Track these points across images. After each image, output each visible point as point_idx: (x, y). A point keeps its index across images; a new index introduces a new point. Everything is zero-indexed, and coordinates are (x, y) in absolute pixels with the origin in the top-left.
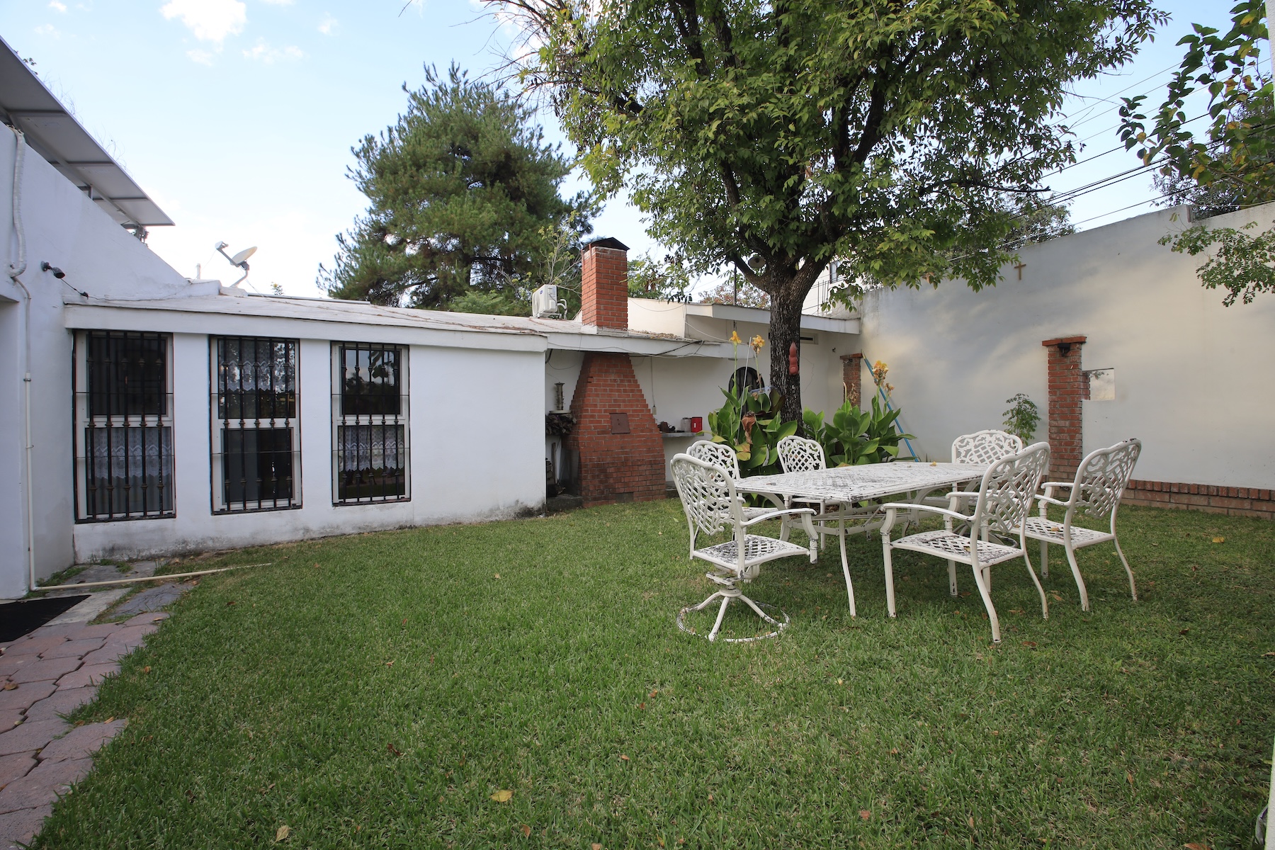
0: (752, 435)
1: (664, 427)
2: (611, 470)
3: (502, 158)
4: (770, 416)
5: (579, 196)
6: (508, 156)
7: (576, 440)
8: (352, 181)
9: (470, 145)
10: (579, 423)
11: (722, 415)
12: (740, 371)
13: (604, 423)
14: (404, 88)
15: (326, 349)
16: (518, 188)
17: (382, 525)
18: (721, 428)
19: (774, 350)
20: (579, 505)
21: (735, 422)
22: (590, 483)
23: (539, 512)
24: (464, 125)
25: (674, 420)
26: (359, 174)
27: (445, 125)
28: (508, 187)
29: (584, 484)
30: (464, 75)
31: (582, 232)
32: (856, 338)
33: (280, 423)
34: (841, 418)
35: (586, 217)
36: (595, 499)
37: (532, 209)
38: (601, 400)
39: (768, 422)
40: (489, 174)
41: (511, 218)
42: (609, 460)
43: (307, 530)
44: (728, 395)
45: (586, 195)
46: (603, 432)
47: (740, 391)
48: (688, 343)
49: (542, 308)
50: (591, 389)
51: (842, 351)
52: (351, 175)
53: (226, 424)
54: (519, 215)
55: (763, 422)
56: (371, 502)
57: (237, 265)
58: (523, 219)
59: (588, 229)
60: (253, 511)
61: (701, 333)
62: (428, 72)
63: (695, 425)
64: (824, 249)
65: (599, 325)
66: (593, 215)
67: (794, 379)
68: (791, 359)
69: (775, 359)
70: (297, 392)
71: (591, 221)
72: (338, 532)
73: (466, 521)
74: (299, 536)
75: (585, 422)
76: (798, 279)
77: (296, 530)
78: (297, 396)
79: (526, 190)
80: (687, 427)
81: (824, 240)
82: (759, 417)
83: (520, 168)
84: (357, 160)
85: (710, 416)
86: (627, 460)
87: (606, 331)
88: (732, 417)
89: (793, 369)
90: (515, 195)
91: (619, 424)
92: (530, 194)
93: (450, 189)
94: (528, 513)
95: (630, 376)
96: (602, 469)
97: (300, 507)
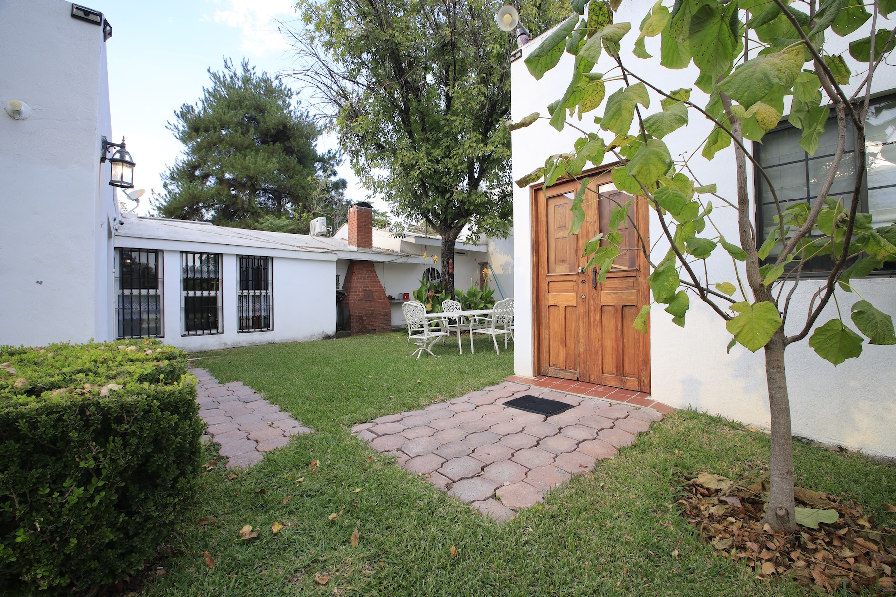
0: (432, 300)
1: (390, 298)
2: (364, 318)
3: (281, 127)
4: (440, 292)
5: (329, 152)
6: (285, 126)
7: (348, 303)
8: (170, 131)
9: (259, 117)
10: (349, 295)
11: (419, 291)
12: (428, 270)
13: (362, 295)
14: (208, 70)
15: (235, 258)
16: (291, 147)
17: (261, 342)
18: (419, 298)
19: (443, 262)
20: (350, 335)
21: (425, 294)
22: (355, 325)
23: (333, 337)
24: (254, 103)
25: (395, 295)
26: (176, 128)
27: (240, 102)
28: (285, 146)
29: (352, 325)
30: (253, 69)
31: (330, 175)
32: (486, 254)
33: (212, 293)
34: (470, 293)
35: (333, 165)
36: (357, 333)
37: (300, 161)
38: (359, 283)
39: (439, 294)
40: (272, 136)
41: (287, 166)
42: (364, 313)
43: (226, 344)
44: (422, 283)
45: (334, 152)
46: (361, 300)
47: (427, 280)
48: (402, 256)
49: (317, 230)
50: (354, 278)
51: (479, 261)
52: (169, 126)
53: (188, 294)
54: (292, 165)
55: (437, 295)
56: (255, 331)
57: (133, 200)
58: (294, 167)
59: (335, 173)
60: (199, 335)
61: (409, 250)
62: (225, 62)
63: (406, 297)
64: (463, 221)
65: (359, 246)
66: (338, 164)
67: (452, 275)
68: (450, 266)
69: (443, 266)
70: (220, 278)
71: (336, 168)
72: (240, 345)
73: (299, 341)
74: (222, 347)
75: (352, 295)
76: (453, 230)
77: (221, 344)
78: (220, 281)
79: (296, 149)
80: (401, 298)
81: (463, 217)
82: (435, 292)
83: (293, 135)
84: (176, 118)
85: (414, 292)
86: (373, 313)
87: (362, 249)
88: (424, 292)
89: (451, 271)
90: (289, 151)
91: (369, 295)
92: (298, 151)
93: (245, 145)
94: (328, 337)
95: (374, 272)
96: (361, 318)
97: (222, 333)
